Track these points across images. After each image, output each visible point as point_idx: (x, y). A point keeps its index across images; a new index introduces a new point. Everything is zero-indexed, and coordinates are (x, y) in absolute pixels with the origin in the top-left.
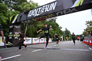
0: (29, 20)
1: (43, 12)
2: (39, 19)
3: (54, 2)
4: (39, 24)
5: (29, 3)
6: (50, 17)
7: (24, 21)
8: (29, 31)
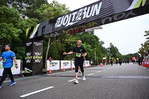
1: (80, 19)
4: (68, 38)
8: (53, 49)
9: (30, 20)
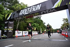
0: (20, 17)
2: (28, 17)
3: (39, 4)
5: (20, 5)
6: (36, 15)
7: (17, 18)
8: (20, 26)
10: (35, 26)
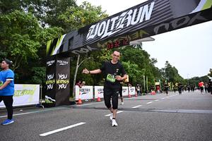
1: (122, 26)
2: (114, 43)
3: (148, 3)
4: (105, 55)
6: (138, 37)
7: (79, 49)
9: (51, 29)
10: (127, 70)
